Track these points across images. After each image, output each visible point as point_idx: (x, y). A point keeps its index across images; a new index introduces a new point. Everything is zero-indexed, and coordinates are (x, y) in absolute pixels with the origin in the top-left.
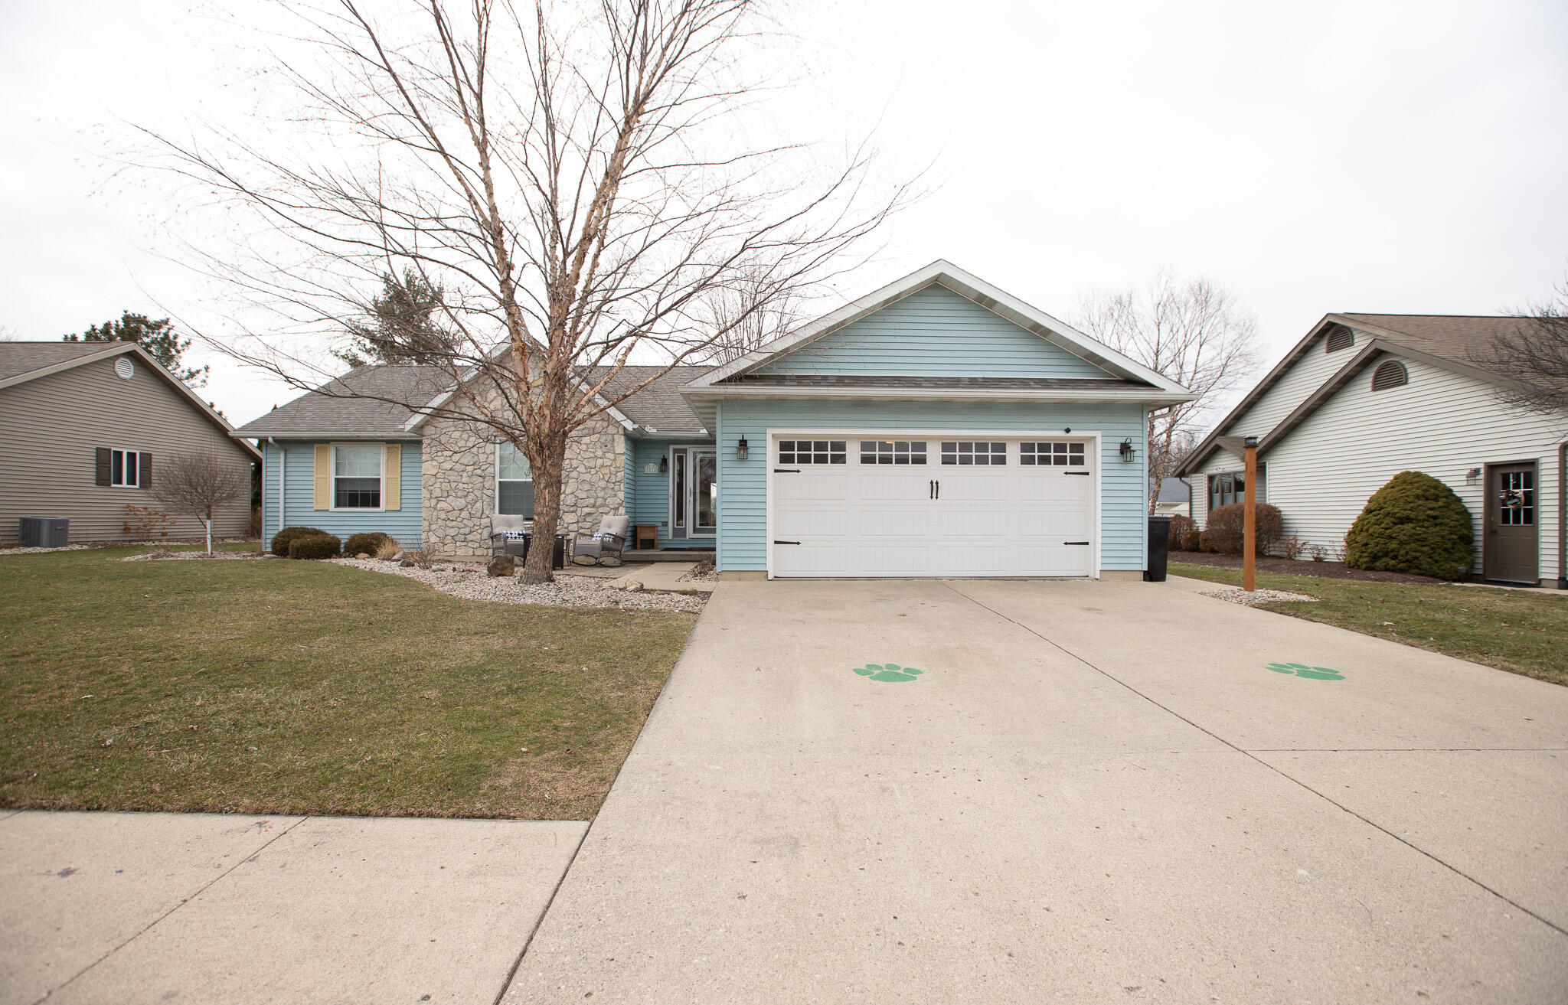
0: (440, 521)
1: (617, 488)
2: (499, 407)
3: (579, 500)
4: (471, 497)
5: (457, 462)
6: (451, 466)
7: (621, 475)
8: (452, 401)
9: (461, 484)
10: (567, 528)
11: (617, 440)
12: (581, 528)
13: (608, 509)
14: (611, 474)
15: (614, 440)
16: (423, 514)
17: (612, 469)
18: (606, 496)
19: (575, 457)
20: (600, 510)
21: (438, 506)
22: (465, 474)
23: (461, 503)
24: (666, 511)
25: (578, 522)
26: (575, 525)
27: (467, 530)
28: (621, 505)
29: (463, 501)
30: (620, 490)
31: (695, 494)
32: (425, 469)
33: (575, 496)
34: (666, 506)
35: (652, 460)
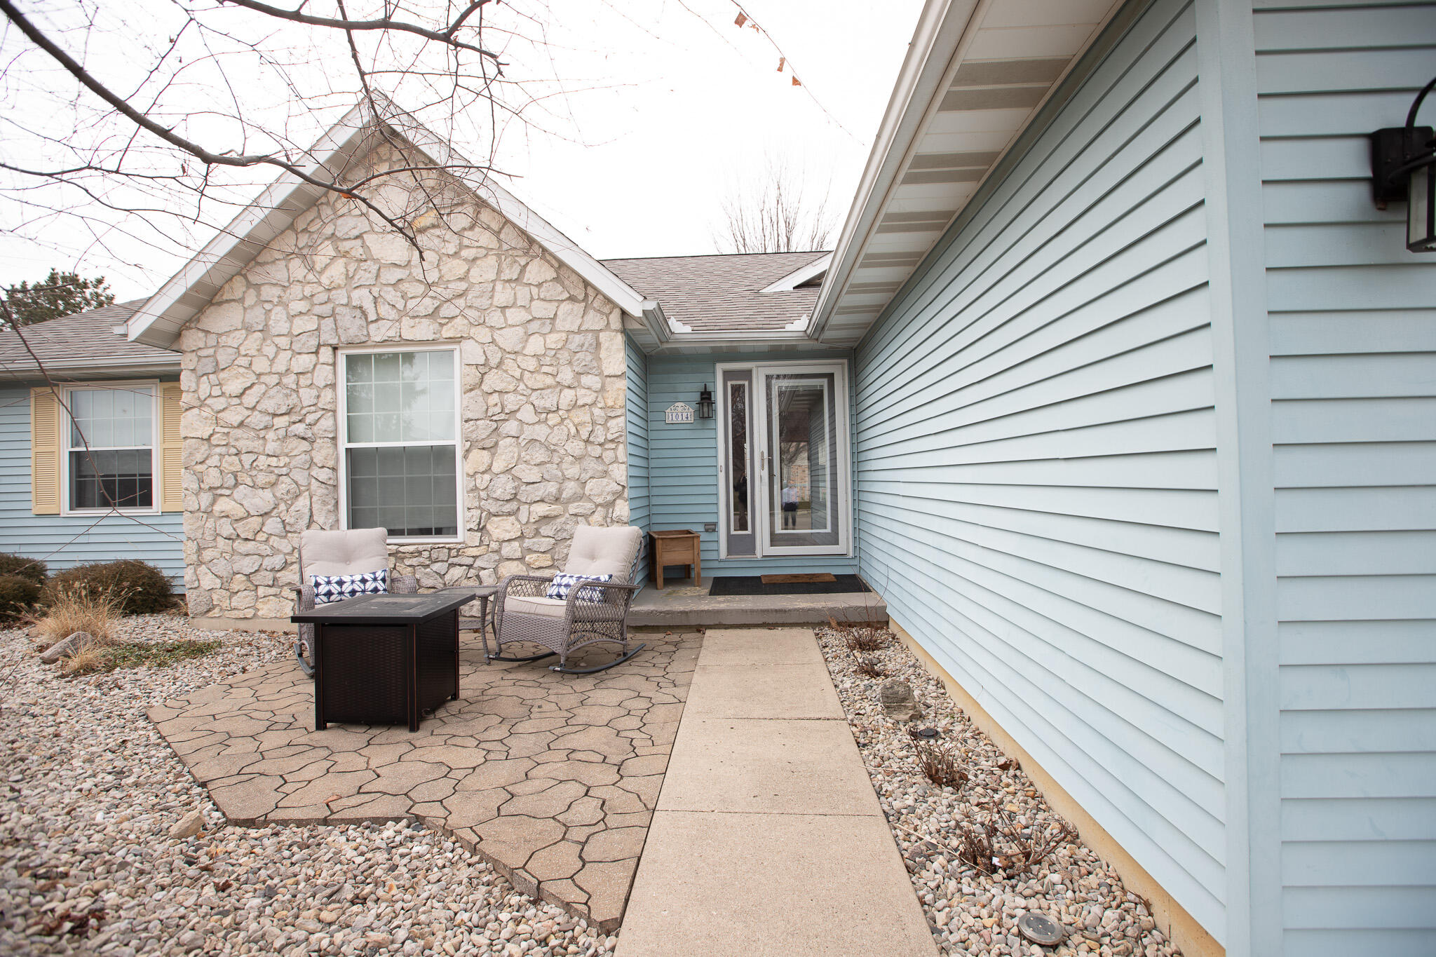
0: (221, 541)
1: (608, 455)
2: (341, 280)
3: (523, 487)
4: (285, 485)
5: (253, 408)
6: (239, 419)
7: (617, 425)
8: (239, 274)
9: (262, 458)
10: (497, 551)
11: (605, 345)
12: (530, 550)
13: (590, 505)
14: (594, 423)
15: (598, 345)
16: (184, 528)
17: (597, 411)
18: (585, 476)
19: (511, 388)
20: (573, 509)
21: (217, 508)
22: (271, 435)
23: (264, 499)
24: (712, 499)
25: (522, 537)
26: (516, 544)
27: (277, 561)
28: (619, 495)
29: (267, 494)
30: (616, 461)
31: (771, 462)
32: (186, 427)
33: (515, 478)
34: (711, 490)
35: (681, 396)
